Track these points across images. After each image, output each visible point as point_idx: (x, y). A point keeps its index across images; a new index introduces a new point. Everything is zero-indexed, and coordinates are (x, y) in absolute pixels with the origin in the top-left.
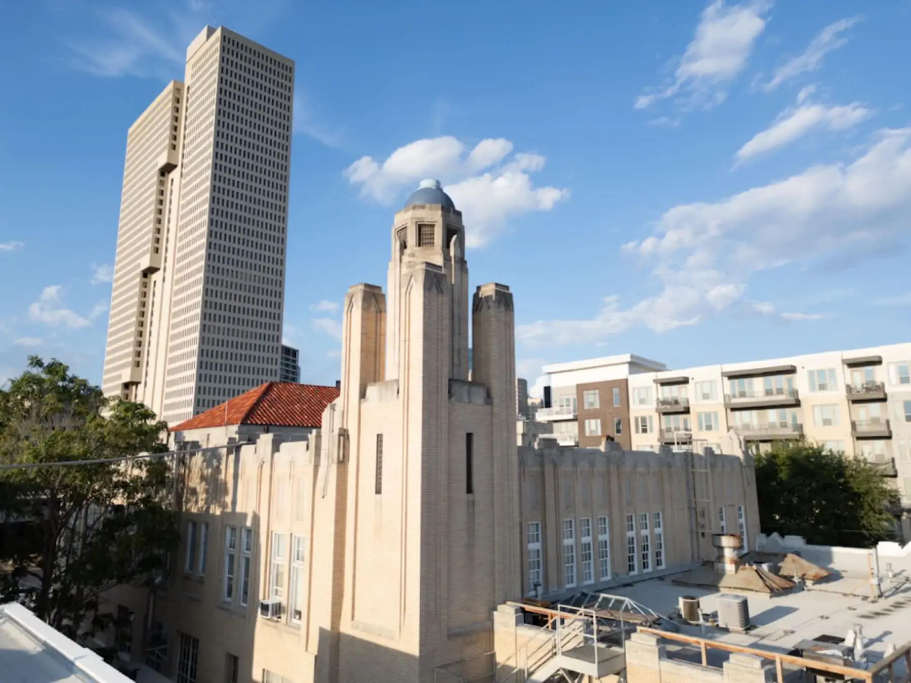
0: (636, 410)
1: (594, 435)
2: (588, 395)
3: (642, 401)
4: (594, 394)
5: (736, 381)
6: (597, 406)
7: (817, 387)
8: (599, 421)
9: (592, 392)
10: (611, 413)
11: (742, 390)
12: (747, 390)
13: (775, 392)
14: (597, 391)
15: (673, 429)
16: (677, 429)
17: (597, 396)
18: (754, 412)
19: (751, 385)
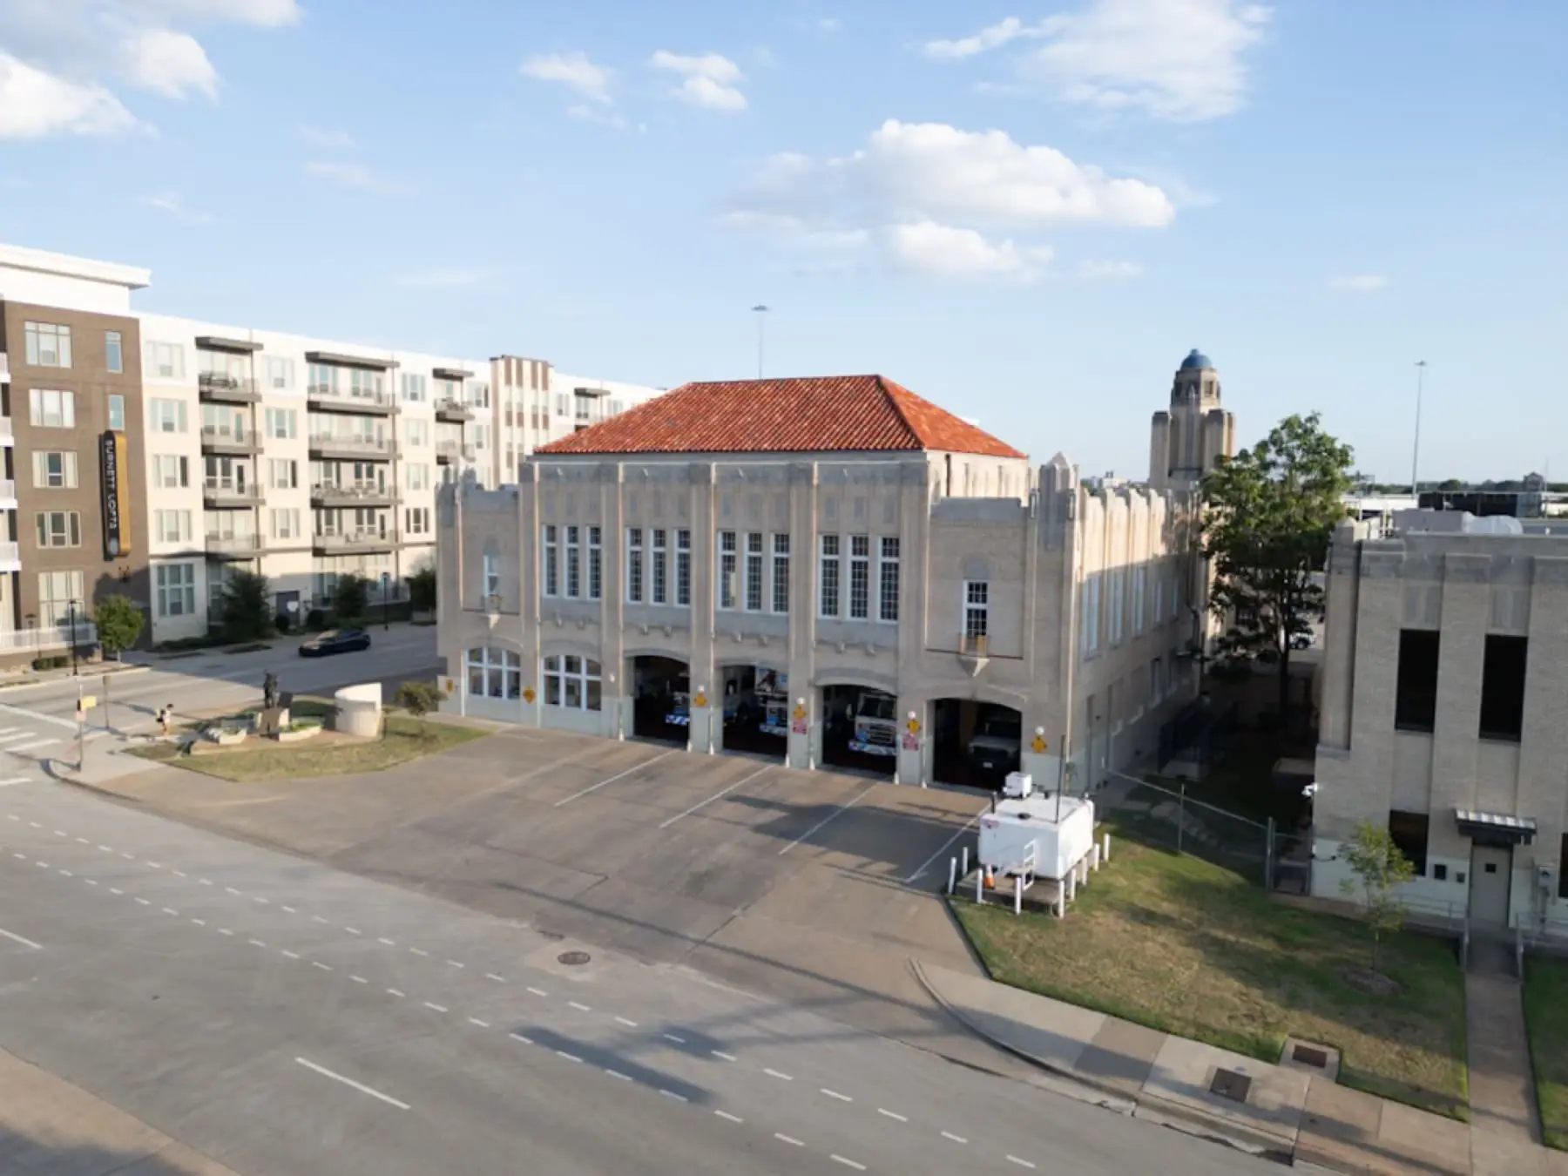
0: (153, 386)
1: (48, 424)
2: (38, 332)
3: (166, 371)
4: (57, 334)
5: (318, 367)
6: (65, 361)
7: (409, 396)
8: (68, 397)
9: (51, 328)
10: (102, 384)
11: (324, 382)
12: (330, 383)
13: (362, 393)
14: (64, 330)
15: (217, 431)
16: (225, 431)
17: (65, 343)
18: (336, 418)
19: (335, 375)
